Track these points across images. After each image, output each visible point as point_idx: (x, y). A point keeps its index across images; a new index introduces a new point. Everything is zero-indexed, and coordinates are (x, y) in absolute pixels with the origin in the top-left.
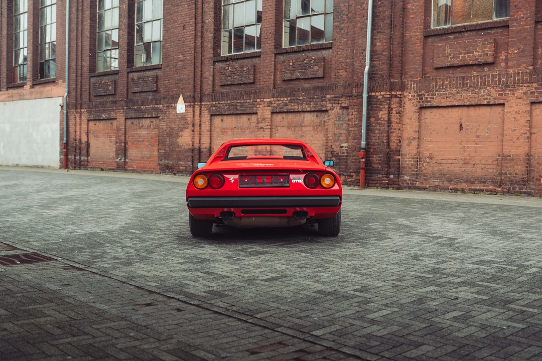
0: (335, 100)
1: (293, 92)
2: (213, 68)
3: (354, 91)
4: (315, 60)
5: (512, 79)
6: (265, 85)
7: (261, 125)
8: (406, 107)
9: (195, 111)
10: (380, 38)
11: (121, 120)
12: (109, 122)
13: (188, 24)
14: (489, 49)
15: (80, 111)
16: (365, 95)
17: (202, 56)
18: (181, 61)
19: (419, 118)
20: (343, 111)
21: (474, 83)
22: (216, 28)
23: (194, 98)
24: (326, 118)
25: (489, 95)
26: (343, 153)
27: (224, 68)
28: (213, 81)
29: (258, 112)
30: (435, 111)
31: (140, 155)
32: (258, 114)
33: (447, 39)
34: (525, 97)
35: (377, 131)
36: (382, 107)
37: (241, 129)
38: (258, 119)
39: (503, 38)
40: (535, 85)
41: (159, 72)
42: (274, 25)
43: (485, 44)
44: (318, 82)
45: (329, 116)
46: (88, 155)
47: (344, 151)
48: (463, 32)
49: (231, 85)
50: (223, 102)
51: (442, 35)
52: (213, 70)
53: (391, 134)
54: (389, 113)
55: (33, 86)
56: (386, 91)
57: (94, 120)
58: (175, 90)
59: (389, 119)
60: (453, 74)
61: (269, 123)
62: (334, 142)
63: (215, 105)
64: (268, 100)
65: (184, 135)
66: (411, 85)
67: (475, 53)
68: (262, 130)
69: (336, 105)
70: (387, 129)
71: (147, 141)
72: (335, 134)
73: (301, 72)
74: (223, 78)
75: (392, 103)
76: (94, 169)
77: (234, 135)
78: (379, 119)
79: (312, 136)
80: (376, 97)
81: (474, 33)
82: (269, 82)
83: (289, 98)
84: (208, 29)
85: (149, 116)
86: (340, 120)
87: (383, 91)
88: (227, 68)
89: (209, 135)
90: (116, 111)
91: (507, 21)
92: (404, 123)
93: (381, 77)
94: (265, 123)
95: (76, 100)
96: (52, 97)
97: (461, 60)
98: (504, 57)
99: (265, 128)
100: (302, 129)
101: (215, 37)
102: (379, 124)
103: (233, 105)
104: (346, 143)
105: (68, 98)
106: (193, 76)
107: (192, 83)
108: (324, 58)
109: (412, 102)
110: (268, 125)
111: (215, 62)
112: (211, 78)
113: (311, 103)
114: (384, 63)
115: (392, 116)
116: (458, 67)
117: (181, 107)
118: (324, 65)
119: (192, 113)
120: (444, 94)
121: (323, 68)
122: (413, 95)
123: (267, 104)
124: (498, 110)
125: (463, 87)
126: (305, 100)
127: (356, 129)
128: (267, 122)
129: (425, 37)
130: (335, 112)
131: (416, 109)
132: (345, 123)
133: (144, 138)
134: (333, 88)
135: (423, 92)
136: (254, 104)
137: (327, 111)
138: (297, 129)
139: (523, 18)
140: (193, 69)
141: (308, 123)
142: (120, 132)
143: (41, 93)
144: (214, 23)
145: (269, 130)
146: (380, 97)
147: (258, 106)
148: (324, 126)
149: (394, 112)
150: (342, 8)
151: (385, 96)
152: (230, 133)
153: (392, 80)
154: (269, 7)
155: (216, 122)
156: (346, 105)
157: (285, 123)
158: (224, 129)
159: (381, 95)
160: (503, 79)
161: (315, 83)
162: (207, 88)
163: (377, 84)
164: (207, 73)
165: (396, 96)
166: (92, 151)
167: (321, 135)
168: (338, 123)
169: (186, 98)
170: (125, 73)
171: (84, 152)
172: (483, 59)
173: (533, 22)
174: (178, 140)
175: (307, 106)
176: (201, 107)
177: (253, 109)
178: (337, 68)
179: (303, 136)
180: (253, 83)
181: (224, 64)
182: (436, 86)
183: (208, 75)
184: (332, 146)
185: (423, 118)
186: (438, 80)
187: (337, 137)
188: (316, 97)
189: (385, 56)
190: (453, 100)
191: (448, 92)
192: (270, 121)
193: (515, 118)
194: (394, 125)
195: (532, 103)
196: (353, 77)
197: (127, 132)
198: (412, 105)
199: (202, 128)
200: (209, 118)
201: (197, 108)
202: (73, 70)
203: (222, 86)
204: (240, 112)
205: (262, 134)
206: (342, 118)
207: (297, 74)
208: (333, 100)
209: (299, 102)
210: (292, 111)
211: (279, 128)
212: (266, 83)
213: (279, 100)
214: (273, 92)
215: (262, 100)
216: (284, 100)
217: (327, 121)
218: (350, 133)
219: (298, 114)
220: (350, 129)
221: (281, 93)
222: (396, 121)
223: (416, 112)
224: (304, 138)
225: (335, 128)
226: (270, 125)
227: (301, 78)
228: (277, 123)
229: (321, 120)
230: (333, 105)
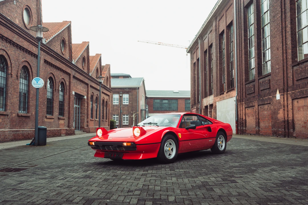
2: (292, 70)
9: (285, 98)
11: (257, 106)
12: (252, 108)
13: (279, 47)
15: (242, 103)
17: (287, 64)
18: (278, 69)
22: (293, 46)
23: (284, 90)
27: (297, 70)
31: (264, 126)
41: (270, 77)
46: (246, 127)
49: (301, 79)
50: (297, 91)
52: (292, 72)
55: (227, 93)
57: (247, 107)
58: (276, 86)
63: (294, 93)
65: (280, 113)
71: (267, 117)
74: (297, 76)
76: (248, 134)
77: (303, 111)
84: (289, 47)
85: (267, 103)
88: (299, 69)
89: (292, 112)
90: (255, 101)
95: (241, 98)
96: (233, 97)
101: (292, 52)
103: (302, 92)
105: (237, 97)
106: (283, 77)
107: (283, 81)
111: (293, 67)
112: (292, 77)
117: (278, 96)
119: (283, 99)
133: (266, 116)
140: (283, 73)
142: (256, 113)
143: (229, 95)
144: (291, 44)
152: (302, 109)
155: (295, 103)
158: (299, 107)
162: (290, 83)
164: (290, 74)
166: (247, 124)
169: (280, 91)
170: (257, 80)
171: (244, 125)
174: (278, 116)
176: (287, 95)
181: (298, 67)
183: (290, 75)
197: (259, 113)
199: (289, 108)
200: (291, 102)
201: (285, 96)
202: (239, 82)
203: (297, 80)
204: (305, 96)
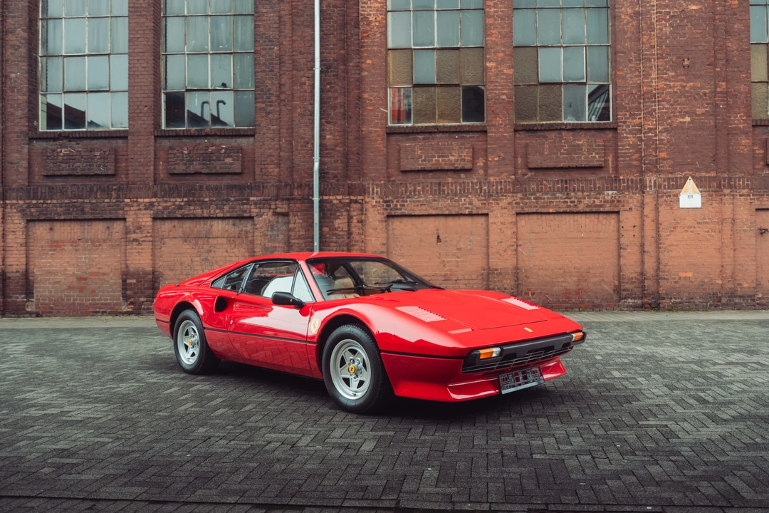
0: (264, 204)
1: (190, 190)
2: (29, 148)
3: (296, 194)
4: (226, 149)
5: (494, 187)
6: (139, 179)
7: (134, 236)
8: (369, 215)
10: (330, 130)
14: (466, 154)
16: (316, 199)
17: (4, 129)
19: (386, 228)
20: (278, 218)
21: (452, 191)
22: (31, 87)
24: (250, 227)
25: (471, 203)
27: (53, 151)
28: (30, 167)
29: (126, 217)
30: (405, 220)
32: (127, 220)
33: (414, 140)
34: (510, 207)
35: (332, 244)
36: (338, 214)
37: (93, 242)
38: (126, 228)
39: (480, 143)
40: (520, 195)
42: (152, 95)
43: (461, 148)
44: (231, 180)
45: (254, 225)
48: (435, 132)
49: (69, 176)
50: (54, 201)
51: (408, 133)
52: (29, 152)
53: (352, 248)
54: (349, 223)
56: (343, 194)
59: (349, 230)
60: (424, 178)
61: (148, 232)
63: (36, 206)
64: (147, 200)
66: (373, 189)
67: (451, 158)
68: (135, 243)
69: (266, 210)
70: (347, 241)
72: (266, 248)
73: (204, 164)
74: (51, 165)
75: (352, 209)
77: (76, 250)
78: (336, 229)
79: (227, 251)
80: (330, 202)
81: (447, 135)
82: (146, 175)
83: (185, 199)
84: (15, 87)
86: (274, 230)
87: (339, 195)
88: (59, 150)
89: (23, 252)
91: (485, 126)
92: (368, 234)
93: (334, 177)
94: (142, 233)
97: (435, 164)
98: (482, 164)
99: (141, 240)
100: (208, 242)
101: (30, 102)
102: (336, 235)
103: (75, 206)
108: (242, 149)
109: (376, 209)
110: (147, 236)
111: (30, 139)
112: (25, 164)
113: (225, 207)
114: (338, 161)
115: (353, 225)
116: (430, 171)
118: (243, 157)
120: (418, 201)
121: (242, 161)
122: (378, 200)
123: (145, 205)
124: (482, 219)
125: (440, 193)
126: (214, 203)
127: (301, 241)
128: (145, 231)
129: (387, 134)
130: (265, 219)
131: (382, 217)
132: (282, 234)
134: (259, 187)
135: (390, 198)
136: (118, 206)
137: (251, 218)
138: (200, 242)
139: (502, 124)
141: (219, 233)
144: (29, 80)
145: (150, 243)
146: (335, 202)
147: (126, 209)
148: (246, 237)
149: (355, 221)
150: (269, 87)
151: (343, 201)
152: (68, 247)
153: (349, 182)
154: (140, 69)
155: (38, 232)
156: (283, 211)
157: (179, 233)
158: (56, 242)
159: (337, 199)
160: (484, 188)
161: (227, 181)
162: (14, 177)
163: (330, 186)
164: (16, 155)
165: (356, 202)
167: (242, 250)
168: (269, 233)
172: (460, 164)
173: (512, 130)
175: (217, 211)
176: (4, 208)
177: (117, 213)
178: (264, 163)
179: (211, 251)
180: (113, 175)
181: (51, 143)
182: (406, 192)
183: (18, 158)
185: (390, 228)
186: (408, 185)
188: (232, 199)
189: (339, 152)
190: (429, 209)
191: (422, 199)
192: (150, 231)
193: (501, 229)
194: (356, 237)
195: (518, 214)
196: (292, 176)
198: (376, 212)
199: (8, 241)
200: (22, 225)
203: (48, 176)
204: (91, 217)
205: (135, 249)
206: (277, 227)
207: (196, 167)
208: (260, 204)
209: (203, 205)
210: (192, 216)
211: (167, 240)
212: (140, 176)
213: (166, 201)
214: (155, 189)
215: (135, 200)
216: (176, 201)
217: (251, 231)
218: (292, 246)
219: (202, 222)
220: (292, 241)
221: (170, 191)
222: (357, 231)
223: (382, 221)
224: (212, 254)
225: (266, 241)
226: (151, 236)
227: (203, 172)
228: (164, 233)
229: (240, 229)
230: (262, 211)
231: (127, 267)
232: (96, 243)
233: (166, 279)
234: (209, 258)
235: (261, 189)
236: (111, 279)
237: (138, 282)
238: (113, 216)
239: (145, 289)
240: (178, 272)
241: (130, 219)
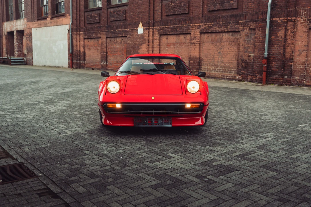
0: (245, 24)
1: (215, 19)
2: (162, 4)
3: (260, 18)
6: (196, 15)
7: (193, 41)
8: (298, 28)
9: (150, 33)
11: (104, 38)
12: (96, 40)
15: (80, 33)
16: (268, 20)
19: (308, 36)
20: (251, 31)
23: (149, 24)
24: (239, 36)
26: (250, 60)
27: (169, 4)
28: (162, 13)
29: (191, 32)
31: (115, 61)
32: (191, 34)
35: (276, 46)
36: (280, 28)
37: (180, 44)
38: (191, 37)
41: (126, 8)
44: (233, 12)
45: (241, 35)
46: (84, 60)
47: (251, 59)
49: (173, 15)
50: (168, 27)
52: (162, 6)
53: (287, 48)
54: (286, 33)
55: (52, 18)
56: (284, 17)
57: (88, 39)
58: (137, 19)
59: (285, 37)
61: (198, 40)
62: (244, 52)
63: (163, 29)
64: (198, 24)
65: (143, 48)
66: (303, 13)
68: (193, 45)
69: (246, 27)
70: (283, 43)
71: (120, 52)
72: (245, 47)
73: (221, 5)
74: (168, 11)
75: (288, 25)
76: (88, 68)
77: (175, 48)
78: (278, 37)
79: (228, 49)
80: (276, 21)
82: (199, 13)
83: (213, 23)
85: (121, 36)
86: (249, 38)
87: (281, 17)
88: (170, 4)
89: (158, 48)
90: (101, 33)
92: (297, 39)
93: (280, 7)
95: (77, 27)
96: (63, 25)
99: (196, 43)
100: (221, 44)
102: (278, 40)
103: (174, 28)
104: (252, 53)
105: (72, 25)
106: (148, 10)
107: (148, 14)
109: (303, 25)
110: (198, 41)
112: (160, 11)
113: (228, 26)
115: (288, 34)
119: (148, 34)
121: (237, 2)
122: (304, 19)
123: (198, 27)
126: (224, 25)
127: (260, 44)
128: (197, 39)
130: (245, 32)
131: (305, 29)
132: (252, 40)
133: (118, 50)
136: (188, 28)
137: (239, 31)
138: (218, 44)
140: (148, 5)
141: (226, 39)
142: (103, 46)
143: (57, 22)
145: (199, 45)
146: (279, 21)
147: (191, 29)
148: (237, 42)
149: (289, 32)
151: (283, 20)
152: (172, 46)
153: (288, 9)
155: (163, 40)
156: (253, 27)
157: (210, 40)
158: (169, 44)
159: (280, 20)
161: (231, 13)
162: (157, 17)
163: (277, 12)
164: (158, 7)
165: (291, 21)
166: (87, 58)
167: (235, 48)
168: (247, 39)
169: (144, 24)
170: (106, 9)
171: (82, 58)
174: (139, 51)
175: (225, 29)
176: (153, 30)
178: (247, 2)
179: (222, 48)
180: (188, 13)
181: (169, 1)
183: (158, 8)
184: (242, 55)
187: (246, 49)
188: (232, 22)
192: (199, 39)
194: (289, 41)
196: (259, 8)
197: (107, 46)
198: (303, 26)
199: (154, 43)
200: (158, 37)
201: (151, 30)
202: (75, 7)
203: (167, 16)
204: (179, 33)
205: (193, 47)
206: (250, 36)
207: (218, 7)
208: (244, 24)
209: (220, 26)
210: (215, 31)
211: (205, 43)
212: (197, 13)
213: (206, 25)
214: (202, 19)
215: (194, 24)
216: (209, 24)
217: (239, 38)
218: (256, 46)
219: (219, 34)
220: (256, 44)
221: (207, 19)
222: (290, 38)
223: (306, 32)
224: (222, 50)
225: (245, 43)
226: (199, 41)
227: (221, 9)
228: (204, 40)
229: (235, 37)
230: (244, 28)
231: (191, 56)
232: (181, 44)
233: (204, 62)
234: (221, 52)
235: (245, 16)
236: (185, 60)
237: (194, 62)
238: (186, 32)
239: (196, 65)
240: (209, 58)
241: (192, 34)
